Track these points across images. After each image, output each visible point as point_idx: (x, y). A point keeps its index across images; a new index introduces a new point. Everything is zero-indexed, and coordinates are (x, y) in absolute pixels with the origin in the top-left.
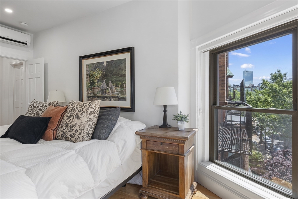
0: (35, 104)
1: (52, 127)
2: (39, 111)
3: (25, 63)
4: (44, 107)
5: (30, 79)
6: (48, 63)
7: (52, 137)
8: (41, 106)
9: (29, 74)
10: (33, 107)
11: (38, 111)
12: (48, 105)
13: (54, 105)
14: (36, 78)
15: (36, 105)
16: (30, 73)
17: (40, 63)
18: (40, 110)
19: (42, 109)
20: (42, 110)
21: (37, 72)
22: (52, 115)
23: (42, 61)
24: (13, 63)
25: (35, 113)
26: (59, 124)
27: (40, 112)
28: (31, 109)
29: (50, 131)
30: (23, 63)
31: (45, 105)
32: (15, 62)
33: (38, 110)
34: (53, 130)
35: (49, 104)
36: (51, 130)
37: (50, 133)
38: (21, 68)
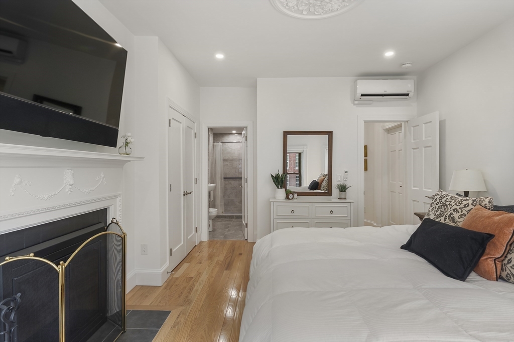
0: (445, 199)
1: (493, 253)
2: (454, 213)
3: (405, 124)
4: (462, 206)
5: (413, 149)
6: (445, 120)
7: (493, 273)
8: (456, 204)
9: (412, 141)
10: (440, 204)
11: (451, 214)
12: (472, 204)
13: (483, 204)
14: (425, 147)
15: (446, 201)
16: (414, 140)
17: (431, 122)
18: (456, 211)
19: (460, 210)
20: (460, 212)
21: (425, 137)
22: (489, 229)
23: (435, 117)
24: (387, 127)
25: (447, 216)
26: (507, 251)
27: (456, 215)
28: (437, 206)
29: (489, 260)
30: (401, 124)
31: (465, 203)
32: (389, 125)
33: (452, 211)
34: (495, 260)
35: (473, 202)
36: (491, 259)
37: (488, 264)
38: (397, 133)
